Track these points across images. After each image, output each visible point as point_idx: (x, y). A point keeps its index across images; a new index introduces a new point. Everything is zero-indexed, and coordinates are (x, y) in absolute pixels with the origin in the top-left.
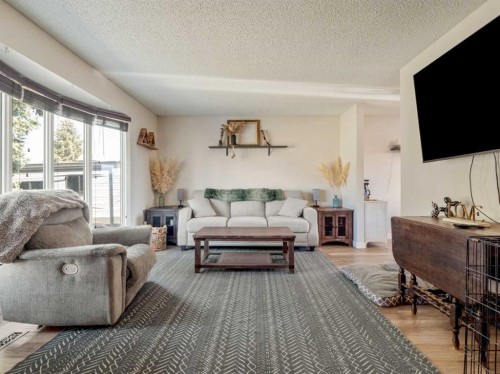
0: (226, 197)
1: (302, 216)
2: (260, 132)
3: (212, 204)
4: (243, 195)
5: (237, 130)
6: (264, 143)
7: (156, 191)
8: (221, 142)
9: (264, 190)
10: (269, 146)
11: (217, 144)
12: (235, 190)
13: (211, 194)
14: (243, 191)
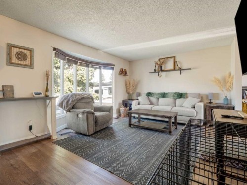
0: (155, 96)
1: (194, 108)
2: (175, 62)
3: (149, 99)
4: (164, 95)
5: (162, 63)
6: (177, 68)
7: (128, 93)
8: (155, 70)
9: (176, 93)
10: (181, 70)
11: (153, 71)
12: (161, 93)
13: (149, 94)
14: (164, 93)
